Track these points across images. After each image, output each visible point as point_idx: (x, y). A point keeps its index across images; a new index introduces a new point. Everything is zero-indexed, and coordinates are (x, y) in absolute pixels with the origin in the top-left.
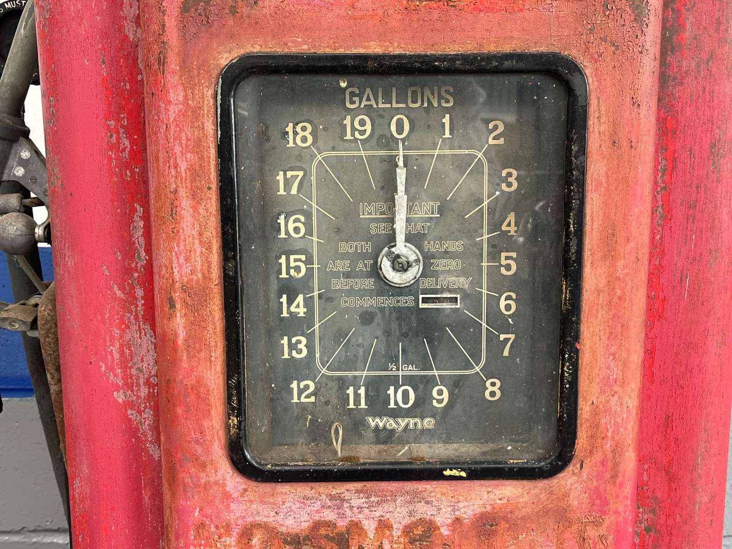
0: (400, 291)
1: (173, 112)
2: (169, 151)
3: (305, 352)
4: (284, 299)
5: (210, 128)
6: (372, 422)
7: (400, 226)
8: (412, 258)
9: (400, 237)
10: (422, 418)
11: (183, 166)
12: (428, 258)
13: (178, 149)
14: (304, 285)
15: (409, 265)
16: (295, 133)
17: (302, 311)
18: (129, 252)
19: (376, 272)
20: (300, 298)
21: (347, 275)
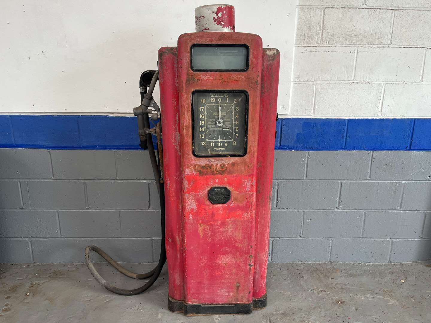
0: (220, 127)
1: (184, 98)
2: (183, 105)
3: (204, 137)
4: (201, 128)
5: (190, 101)
6: (215, 149)
7: (220, 116)
8: (222, 121)
9: (220, 118)
10: (223, 148)
11: (186, 107)
12: (224, 121)
13: (185, 104)
14: (204, 126)
15: (221, 123)
16: (203, 101)
17: (203, 130)
18: (176, 121)
19: (216, 124)
20: (203, 128)
21: (211, 124)
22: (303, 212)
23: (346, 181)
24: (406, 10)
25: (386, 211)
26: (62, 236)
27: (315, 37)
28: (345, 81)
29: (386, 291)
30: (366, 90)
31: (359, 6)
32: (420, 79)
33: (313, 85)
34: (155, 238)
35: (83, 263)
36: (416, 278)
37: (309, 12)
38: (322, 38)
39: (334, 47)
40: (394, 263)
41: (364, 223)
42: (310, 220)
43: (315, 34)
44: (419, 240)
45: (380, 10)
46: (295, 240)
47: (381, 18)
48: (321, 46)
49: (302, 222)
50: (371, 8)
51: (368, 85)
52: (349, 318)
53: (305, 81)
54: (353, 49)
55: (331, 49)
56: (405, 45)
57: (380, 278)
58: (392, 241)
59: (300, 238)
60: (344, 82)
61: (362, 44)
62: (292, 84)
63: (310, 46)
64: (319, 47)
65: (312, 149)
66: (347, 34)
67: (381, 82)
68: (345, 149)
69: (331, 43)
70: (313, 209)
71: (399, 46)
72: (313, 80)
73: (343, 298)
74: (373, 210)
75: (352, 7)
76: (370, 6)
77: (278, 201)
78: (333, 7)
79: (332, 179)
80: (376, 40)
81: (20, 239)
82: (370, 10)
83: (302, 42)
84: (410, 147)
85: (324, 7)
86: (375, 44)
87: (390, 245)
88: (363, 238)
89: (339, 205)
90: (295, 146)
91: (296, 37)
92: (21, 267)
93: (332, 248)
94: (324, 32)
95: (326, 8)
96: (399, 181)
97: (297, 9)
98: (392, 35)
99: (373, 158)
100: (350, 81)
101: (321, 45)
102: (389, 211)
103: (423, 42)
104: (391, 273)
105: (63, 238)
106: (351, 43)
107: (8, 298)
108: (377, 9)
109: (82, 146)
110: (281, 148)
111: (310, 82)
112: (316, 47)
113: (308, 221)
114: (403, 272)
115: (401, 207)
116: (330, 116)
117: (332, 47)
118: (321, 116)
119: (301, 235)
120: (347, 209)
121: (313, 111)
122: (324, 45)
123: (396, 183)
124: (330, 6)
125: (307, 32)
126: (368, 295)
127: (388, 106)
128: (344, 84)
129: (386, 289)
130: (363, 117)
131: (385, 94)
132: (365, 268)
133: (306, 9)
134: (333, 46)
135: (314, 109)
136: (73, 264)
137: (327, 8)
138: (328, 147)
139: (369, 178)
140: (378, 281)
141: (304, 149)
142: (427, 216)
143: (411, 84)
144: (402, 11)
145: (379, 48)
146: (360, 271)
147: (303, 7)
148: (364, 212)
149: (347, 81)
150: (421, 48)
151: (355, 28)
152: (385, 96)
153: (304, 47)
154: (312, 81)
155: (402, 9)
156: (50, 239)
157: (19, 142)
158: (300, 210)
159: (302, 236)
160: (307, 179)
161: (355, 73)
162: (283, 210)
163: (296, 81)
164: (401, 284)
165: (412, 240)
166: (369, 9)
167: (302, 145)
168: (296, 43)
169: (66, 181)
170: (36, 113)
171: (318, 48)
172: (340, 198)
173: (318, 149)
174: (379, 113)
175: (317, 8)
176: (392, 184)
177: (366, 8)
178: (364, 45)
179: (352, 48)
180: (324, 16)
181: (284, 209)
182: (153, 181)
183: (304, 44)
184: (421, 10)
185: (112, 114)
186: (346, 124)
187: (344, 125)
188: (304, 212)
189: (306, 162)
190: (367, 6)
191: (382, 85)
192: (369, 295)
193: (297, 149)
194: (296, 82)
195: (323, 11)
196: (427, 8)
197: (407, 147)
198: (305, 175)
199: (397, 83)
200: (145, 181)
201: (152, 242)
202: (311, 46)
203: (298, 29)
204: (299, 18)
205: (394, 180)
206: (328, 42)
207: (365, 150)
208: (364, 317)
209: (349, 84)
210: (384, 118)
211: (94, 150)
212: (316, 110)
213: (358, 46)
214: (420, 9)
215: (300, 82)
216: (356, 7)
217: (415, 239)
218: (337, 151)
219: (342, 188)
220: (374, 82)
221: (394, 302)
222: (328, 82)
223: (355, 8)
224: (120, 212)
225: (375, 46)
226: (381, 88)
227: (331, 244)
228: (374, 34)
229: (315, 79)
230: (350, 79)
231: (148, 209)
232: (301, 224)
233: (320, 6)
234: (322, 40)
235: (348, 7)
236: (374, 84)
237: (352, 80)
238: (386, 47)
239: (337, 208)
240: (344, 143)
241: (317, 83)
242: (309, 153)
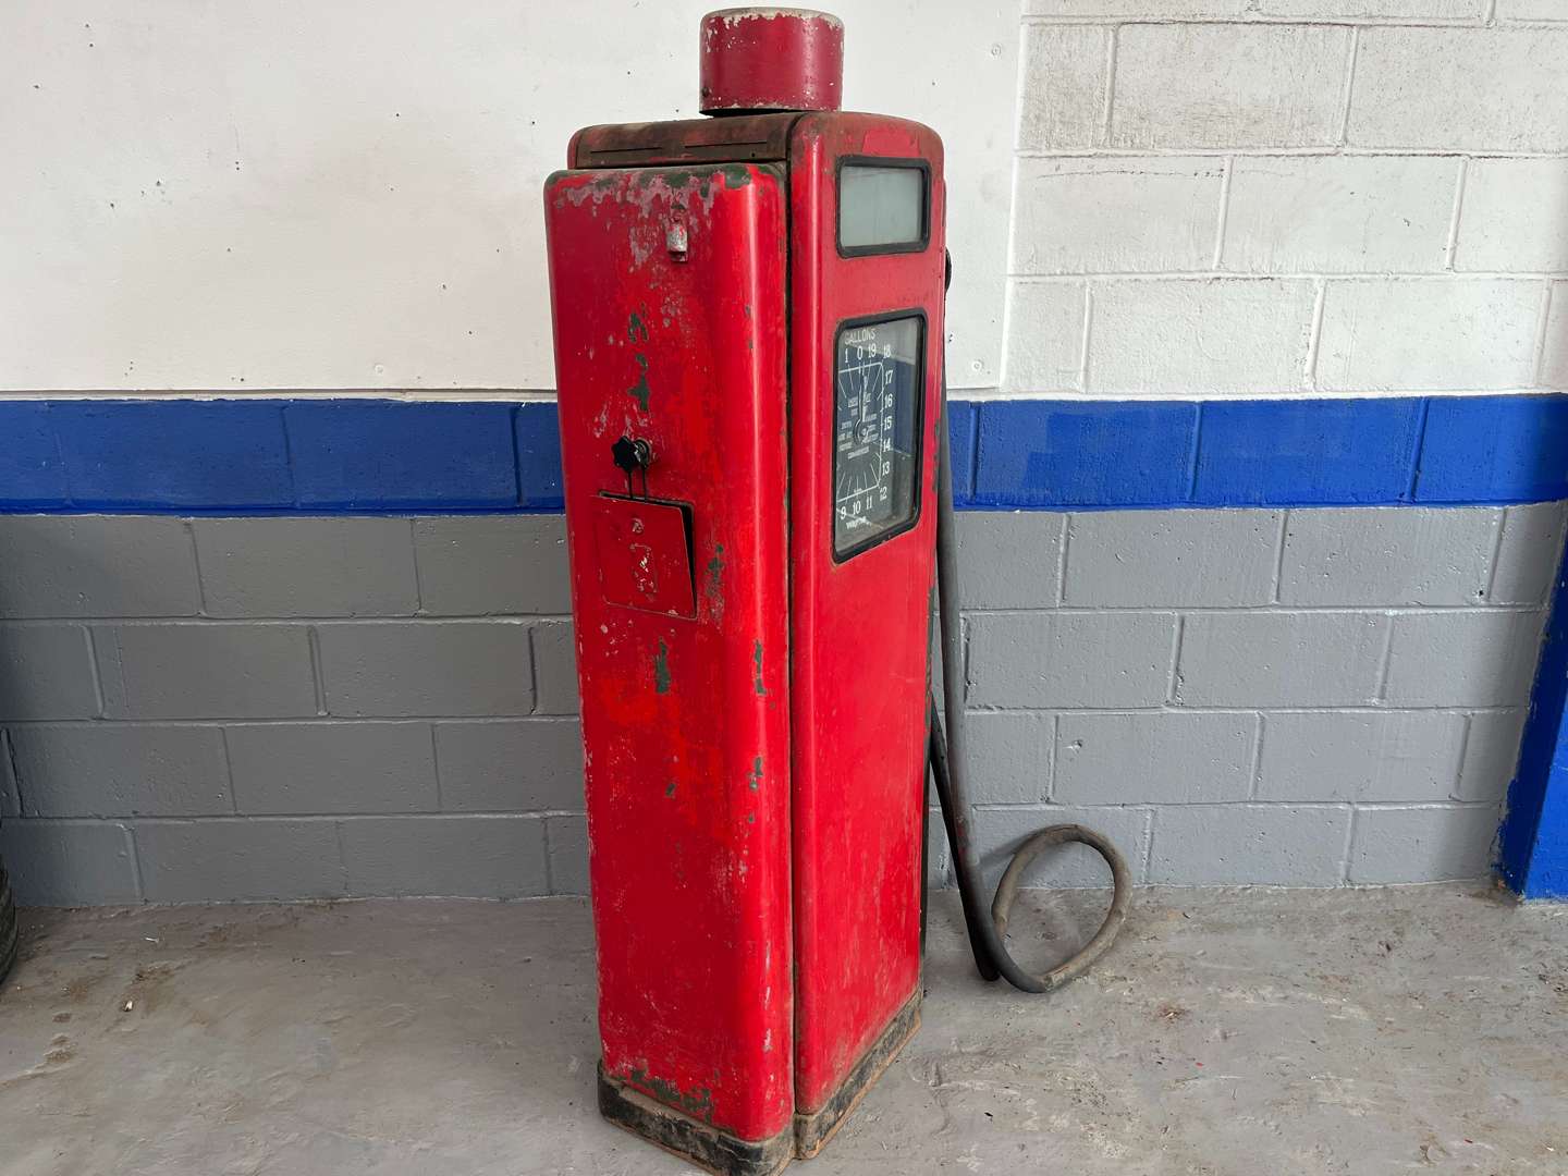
22: (1054, 719)
23: (1199, 612)
24: (1395, 26)
25: (1335, 711)
26: (239, 812)
27: (1087, 123)
29: (1331, 979)
30: (1260, 301)
31: (1233, 15)
32: (1447, 263)
33: (1083, 286)
34: (556, 813)
35: (311, 901)
36: (1436, 934)
37: (1064, 38)
38: (1110, 126)
39: (1152, 156)
40: (1361, 887)
41: (1259, 753)
42: (1077, 746)
43: (1085, 114)
44: (1448, 807)
45: (1306, 28)
46: (1029, 812)
47: (1310, 54)
48: (1107, 155)
49: (1052, 750)
50: (1273, 20)
51: (1267, 286)
52: (1199, 1064)
53: (1055, 274)
54: (1215, 164)
55: (1139, 165)
56: (1392, 148)
57: (1312, 936)
58: (1356, 813)
59: (1044, 807)
60: (1187, 276)
61: (1247, 147)
62: (1010, 285)
63: (1069, 153)
64: (1099, 157)
65: (1084, 506)
66: (1195, 111)
67: (1312, 276)
68: (1194, 501)
69: (1141, 143)
70: (1086, 708)
71: (1374, 151)
72: (1082, 272)
73: (1182, 1001)
74: (1290, 708)
75: (1210, 19)
76: (1275, 15)
77: (969, 683)
78: (1147, 19)
79: (1149, 607)
80: (1294, 132)
81: (96, 823)
82: (1272, 28)
83: (1041, 141)
84: (1413, 494)
85: (1114, 20)
86: (1292, 144)
87: (1349, 825)
88: (1256, 802)
89: (1174, 695)
90: (1025, 495)
91: (1022, 126)
92: (100, 916)
93: (1152, 839)
94: (1116, 106)
95: (1123, 24)
96: (1375, 611)
97: (1023, 31)
98: (1348, 114)
99: (1287, 533)
100: (1206, 271)
101: (1106, 152)
102: (1343, 711)
103: (1455, 137)
104: (1351, 919)
105: (243, 816)
106: (1208, 145)
107: (62, 1019)
108: (1299, 23)
109: (302, 504)
110: (977, 504)
111: (1071, 278)
112: (1090, 156)
113: (1071, 747)
114: (1392, 917)
115: (1382, 697)
116: (1141, 391)
117: (1143, 156)
118: (1112, 393)
119: (1050, 794)
120: (1203, 707)
121: (1081, 377)
122: (1118, 152)
123: (1366, 616)
124: (1135, 16)
125: (1060, 109)
126: (1267, 991)
127: (1337, 355)
128: (1187, 283)
129: (1328, 972)
131: (1325, 316)
132: (1263, 903)
133: (1056, 29)
134: (1149, 153)
135: (1086, 370)
136: (280, 905)
137: (1128, 23)
138: (1136, 498)
139: (1274, 602)
140: (1306, 944)
141: (1055, 505)
142: (1472, 725)
143: (1413, 280)
144: (1381, 29)
145: (1303, 158)
146: (1246, 914)
147: (1045, 21)
148: (1260, 715)
149: (1197, 271)
150: (1447, 155)
151: (1221, 90)
152: (1324, 322)
153: (1050, 157)
154: (1079, 274)
155: (1383, 22)
156: (198, 820)
157: (85, 492)
158: (1042, 713)
159: (1051, 799)
160: (1064, 607)
161: (1223, 241)
162: (987, 712)
163: (1023, 276)
164: (1383, 955)
165: (1424, 807)
166: (1268, 23)
167: (1047, 492)
168: (1024, 145)
169: (248, 623)
170: (139, 392)
171: (1095, 161)
172: (1177, 669)
173: (1100, 505)
174: (1306, 379)
175: (1091, 24)
176: (1353, 619)
177: (1258, 22)
178: (1254, 148)
179: (1213, 159)
180: (1115, 52)
181: (989, 708)
182: (544, 620)
183: (1049, 148)
184: (1447, 26)
185: (399, 394)
186: (1194, 420)
187: (1190, 423)
188: (1057, 718)
189: (1062, 549)
190: (1264, 15)
191: (1316, 284)
192: (1270, 989)
193: (1030, 505)
194: (1026, 279)
195: (1111, 35)
196: (1469, 18)
197: (1401, 495)
198: (1059, 594)
199: (1364, 276)
200: (516, 621)
201: (545, 828)
202: (1074, 154)
203: (1027, 97)
204: (1031, 60)
205: (1360, 607)
206: (1132, 141)
207: (1260, 505)
208: (1249, 1059)
209: (1203, 285)
210: (1323, 398)
211: (343, 519)
212: (1093, 373)
213: (1233, 152)
214: (1444, 23)
215: (1036, 279)
216: (1225, 19)
217: (1434, 806)
218: (1167, 511)
219: (1184, 636)
220: (1287, 276)
221: (1356, 1012)
222: (1134, 277)
223: (1222, 23)
224: (433, 726)
225: (1290, 152)
226: (1313, 295)
227: (1148, 823)
228: (1288, 112)
229: (1086, 266)
230: (1206, 266)
231: (529, 715)
232: (1049, 757)
233: (1101, 17)
234: (1112, 134)
235: (1197, 20)
236: (1288, 281)
237: (1214, 268)
238: (1327, 155)
239: (1168, 704)
240: (1190, 484)
241: (1095, 282)
242: (1070, 517)
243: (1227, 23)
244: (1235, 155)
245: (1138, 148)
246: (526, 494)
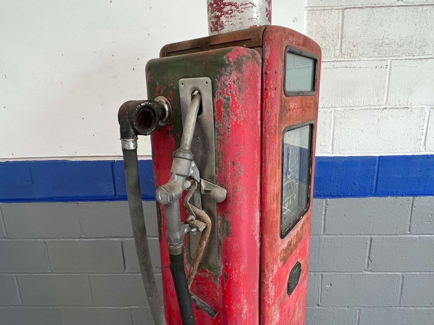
23: (378, 236)
26: (24, 304)
27: (331, 48)
28: (374, 106)
30: (403, 117)
31: (392, 3)
33: (331, 112)
34: (135, 307)
37: (322, 15)
38: (341, 49)
39: (358, 61)
41: (402, 288)
42: (330, 285)
43: (331, 45)
45: (423, 7)
46: (312, 309)
47: (424, 18)
48: (340, 61)
49: (320, 287)
50: (409, 4)
51: (406, 111)
54: (384, 63)
55: (353, 64)
59: (317, 307)
60: (373, 108)
61: (397, 56)
64: (337, 61)
65: (332, 196)
66: (376, 43)
67: (424, 106)
68: (375, 195)
69: (354, 56)
70: (333, 272)
72: (330, 106)
74: (414, 272)
75: (382, 5)
76: (409, 3)
78: (356, 6)
79: (358, 234)
80: (417, 50)
82: (408, 8)
85: (342, 7)
86: (416, 55)
88: (400, 306)
89: (368, 267)
93: (359, 319)
94: (343, 41)
95: (346, 8)
97: (305, 13)
99: (414, 206)
100: (381, 105)
101: (339, 59)
105: (25, 306)
106: (381, 55)
108: (419, 5)
109: (38, 198)
111: (326, 109)
113: (328, 286)
116: (355, 152)
117: (355, 61)
118: (342, 153)
119: (319, 303)
120: (379, 271)
121: (330, 148)
122: (344, 59)
124: (351, 5)
128: (373, 110)
130: (399, 153)
131: (429, 123)
133: (318, 11)
134: (357, 59)
135: (332, 145)
137: (348, 8)
138: (353, 193)
139: (408, 232)
141: (320, 196)
145: (420, 60)
147: (314, 9)
148: (402, 275)
149: (377, 105)
151: (387, 34)
154: (329, 108)
156: (10, 307)
158: (316, 273)
159: (320, 305)
160: (325, 234)
161: (388, 95)
166: (406, 6)
167: (317, 191)
169: (22, 240)
171: (335, 63)
172: (369, 258)
173: (338, 196)
174: (421, 147)
175: (333, 9)
177: (402, 6)
178: (400, 56)
179: (383, 61)
180: (343, 20)
182: (126, 239)
185: (70, 158)
186: (376, 163)
187: (374, 165)
188: (322, 275)
189: (323, 213)
190: (404, 2)
191: (426, 110)
195: (341, 13)
198: (322, 230)
200: (117, 240)
201: (131, 312)
202: (326, 61)
204: (309, 25)
206: (350, 55)
207: (403, 196)
209: (380, 111)
210: (429, 154)
211: (53, 203)
212: (335, 146)
213: (392, 58)
216: (388, 5)
218: (365, 198)
219: (372, 245)
220: (414, 107)
222: (351, 108)
224: (89, 276)
225: (415, 58)
226: (425, 114)
227: (358, 314)
228: (415, 42)
229: (332, 105)
230: (380, 103)
231: (123, 273)
232: (319, 289)
233: (337, 6)
234: (342, 52)
235: (377, 6)
236: (415, 108)
237: (384, 104)
238: (431, 58)
239: (365, 270)
240: (374, 188)
241: (336, 110)
242: (327, 201)
243: (389, 6)
244: (392, 60)
245: (353, 58)
246: (118, 194)
